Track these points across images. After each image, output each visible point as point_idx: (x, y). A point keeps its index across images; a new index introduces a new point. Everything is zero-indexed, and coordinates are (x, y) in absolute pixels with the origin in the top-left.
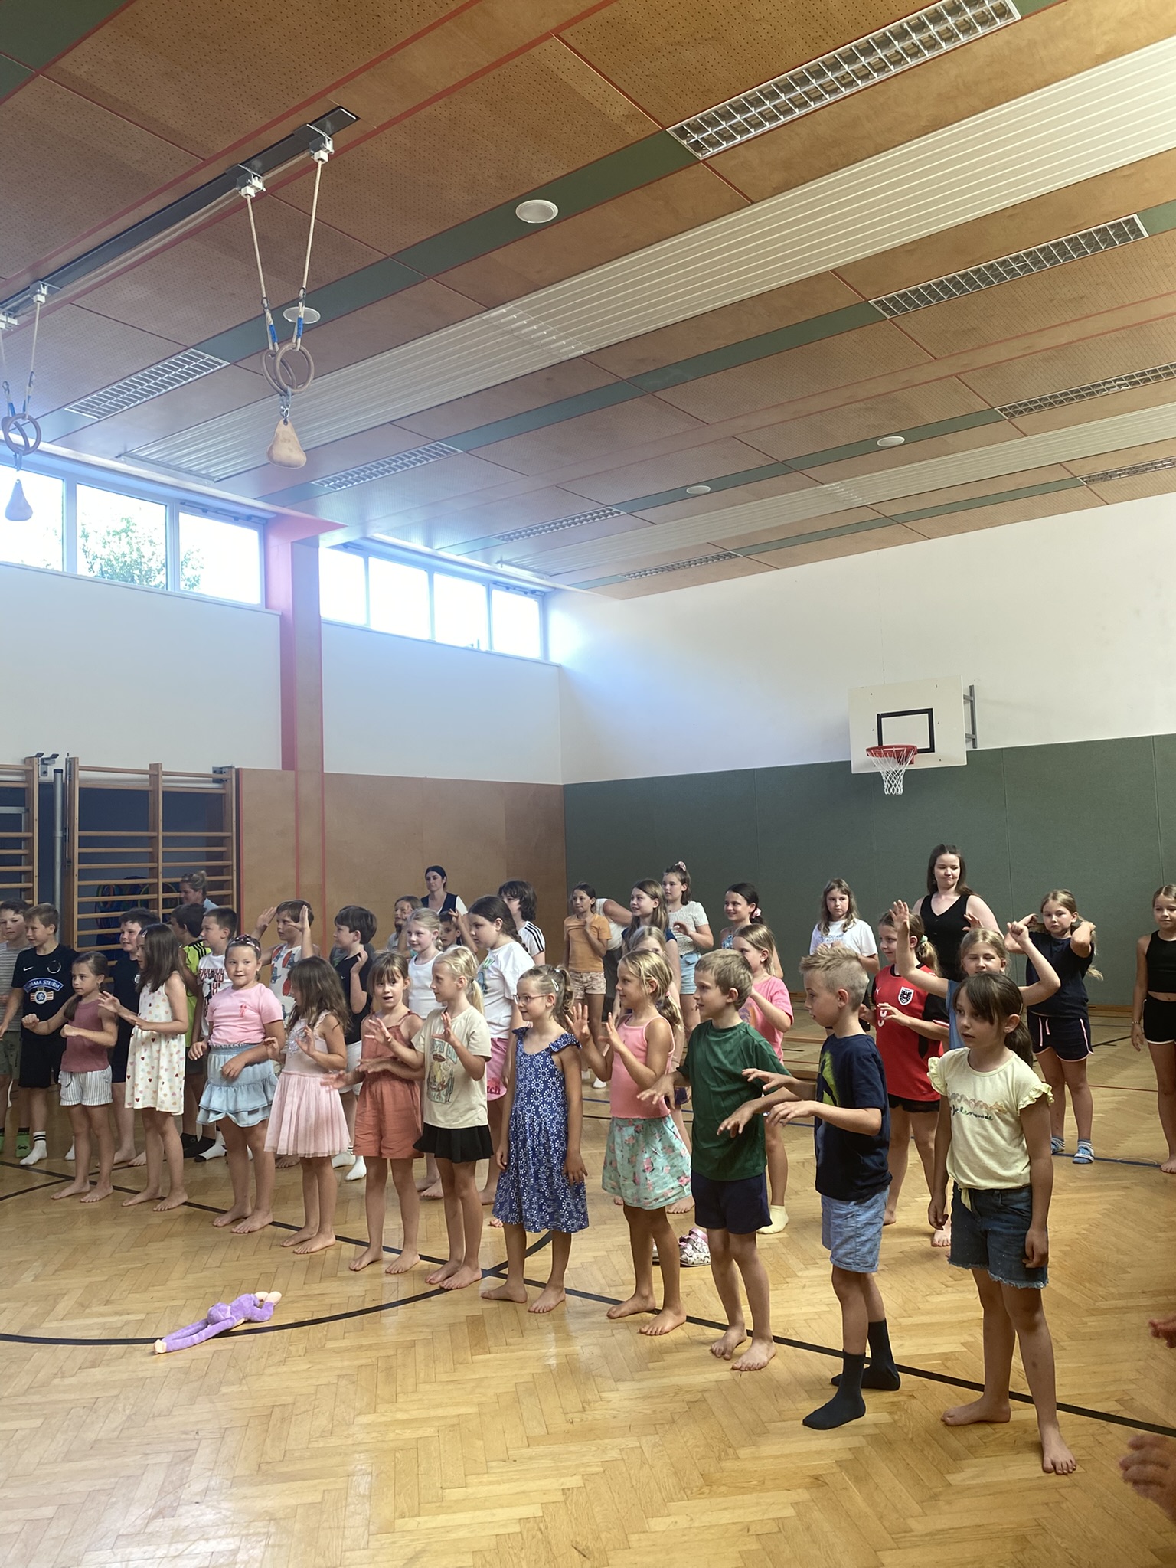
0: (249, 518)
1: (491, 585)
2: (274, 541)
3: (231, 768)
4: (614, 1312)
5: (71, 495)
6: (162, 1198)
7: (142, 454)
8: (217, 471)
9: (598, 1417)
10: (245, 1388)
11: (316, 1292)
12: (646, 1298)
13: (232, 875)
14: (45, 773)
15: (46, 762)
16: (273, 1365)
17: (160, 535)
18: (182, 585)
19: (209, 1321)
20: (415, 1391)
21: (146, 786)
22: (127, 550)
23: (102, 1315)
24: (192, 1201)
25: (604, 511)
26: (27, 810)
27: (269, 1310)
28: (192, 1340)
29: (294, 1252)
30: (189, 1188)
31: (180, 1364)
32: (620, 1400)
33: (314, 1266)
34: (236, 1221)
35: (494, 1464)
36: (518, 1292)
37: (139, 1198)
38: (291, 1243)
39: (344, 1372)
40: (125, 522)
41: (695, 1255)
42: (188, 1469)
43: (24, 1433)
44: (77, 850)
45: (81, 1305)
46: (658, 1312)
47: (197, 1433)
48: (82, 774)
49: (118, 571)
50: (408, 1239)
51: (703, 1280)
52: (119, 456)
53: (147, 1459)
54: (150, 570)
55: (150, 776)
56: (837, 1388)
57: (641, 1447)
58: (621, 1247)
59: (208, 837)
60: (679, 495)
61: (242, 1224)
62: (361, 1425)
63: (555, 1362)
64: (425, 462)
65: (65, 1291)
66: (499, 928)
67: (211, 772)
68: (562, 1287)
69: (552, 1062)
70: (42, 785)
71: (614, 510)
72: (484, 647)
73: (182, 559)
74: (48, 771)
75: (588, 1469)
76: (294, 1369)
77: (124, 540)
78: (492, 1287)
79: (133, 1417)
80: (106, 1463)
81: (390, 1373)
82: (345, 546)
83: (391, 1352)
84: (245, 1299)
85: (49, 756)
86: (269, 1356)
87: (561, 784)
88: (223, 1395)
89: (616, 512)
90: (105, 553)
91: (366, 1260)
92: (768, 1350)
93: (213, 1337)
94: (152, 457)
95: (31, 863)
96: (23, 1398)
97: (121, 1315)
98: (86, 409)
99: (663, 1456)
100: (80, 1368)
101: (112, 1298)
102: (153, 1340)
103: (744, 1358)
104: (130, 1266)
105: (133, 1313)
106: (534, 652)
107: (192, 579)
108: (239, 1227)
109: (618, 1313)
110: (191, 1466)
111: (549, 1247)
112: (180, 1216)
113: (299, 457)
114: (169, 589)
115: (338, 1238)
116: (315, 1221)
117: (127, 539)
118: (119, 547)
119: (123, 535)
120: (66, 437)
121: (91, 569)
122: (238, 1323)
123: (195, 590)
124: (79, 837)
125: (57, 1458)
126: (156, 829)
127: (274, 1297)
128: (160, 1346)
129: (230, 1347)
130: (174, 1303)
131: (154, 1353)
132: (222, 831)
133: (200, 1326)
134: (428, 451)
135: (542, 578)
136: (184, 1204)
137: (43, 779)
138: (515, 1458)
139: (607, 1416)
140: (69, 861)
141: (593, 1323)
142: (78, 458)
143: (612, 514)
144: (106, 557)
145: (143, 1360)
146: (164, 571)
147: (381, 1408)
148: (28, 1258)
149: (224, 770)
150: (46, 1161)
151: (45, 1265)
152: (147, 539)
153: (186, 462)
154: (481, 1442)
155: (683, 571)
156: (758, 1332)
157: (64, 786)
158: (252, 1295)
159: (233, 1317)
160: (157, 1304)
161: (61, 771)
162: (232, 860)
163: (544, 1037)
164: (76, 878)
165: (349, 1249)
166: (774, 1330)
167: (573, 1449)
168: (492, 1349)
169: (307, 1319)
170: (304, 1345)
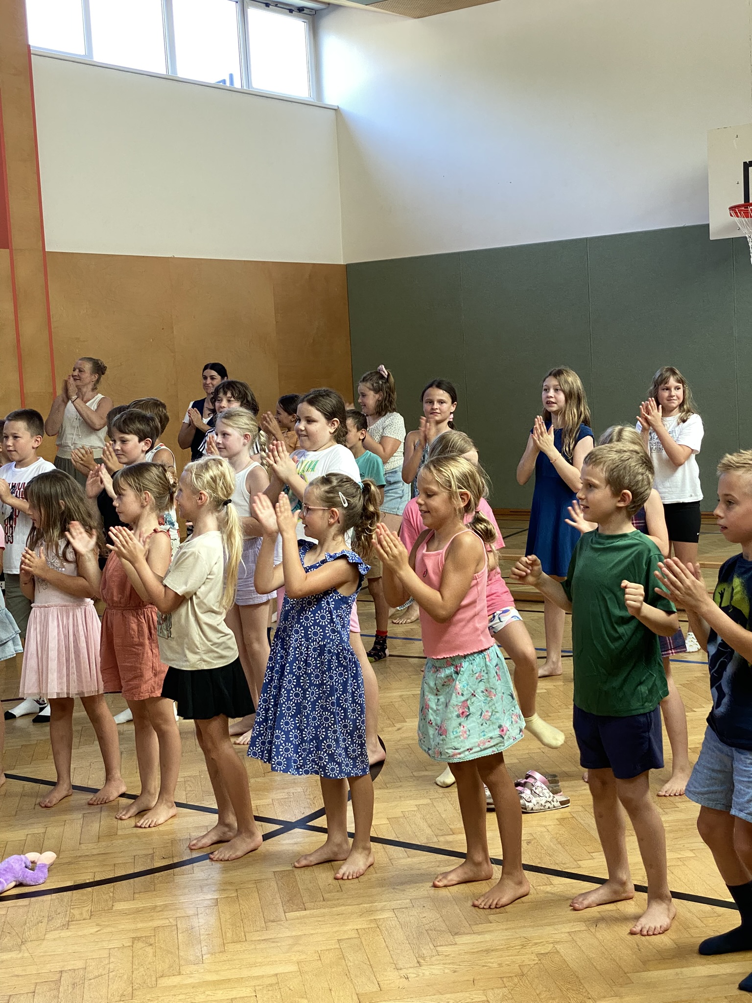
1: (247, 1)
9: (436, 972)
11: (95, 852)
12: (479, 865)
16: (55, 930)
20: (224, 952)
27: (42, 872)
32: (460, 954)
41: (534, 800)
51: (545, 826)
66: (332, 430)
72: (239, 85)
84: (14, 861)
87: (343, 263)
92: (669, 910)
106: (301, 91)
122: (8, 886)
127: (48, 857)
139: (446, 971)
147: (186, 969)
158: (22, 856)
168: (307, 905)
169: (88, 881)
170: (89, 908)
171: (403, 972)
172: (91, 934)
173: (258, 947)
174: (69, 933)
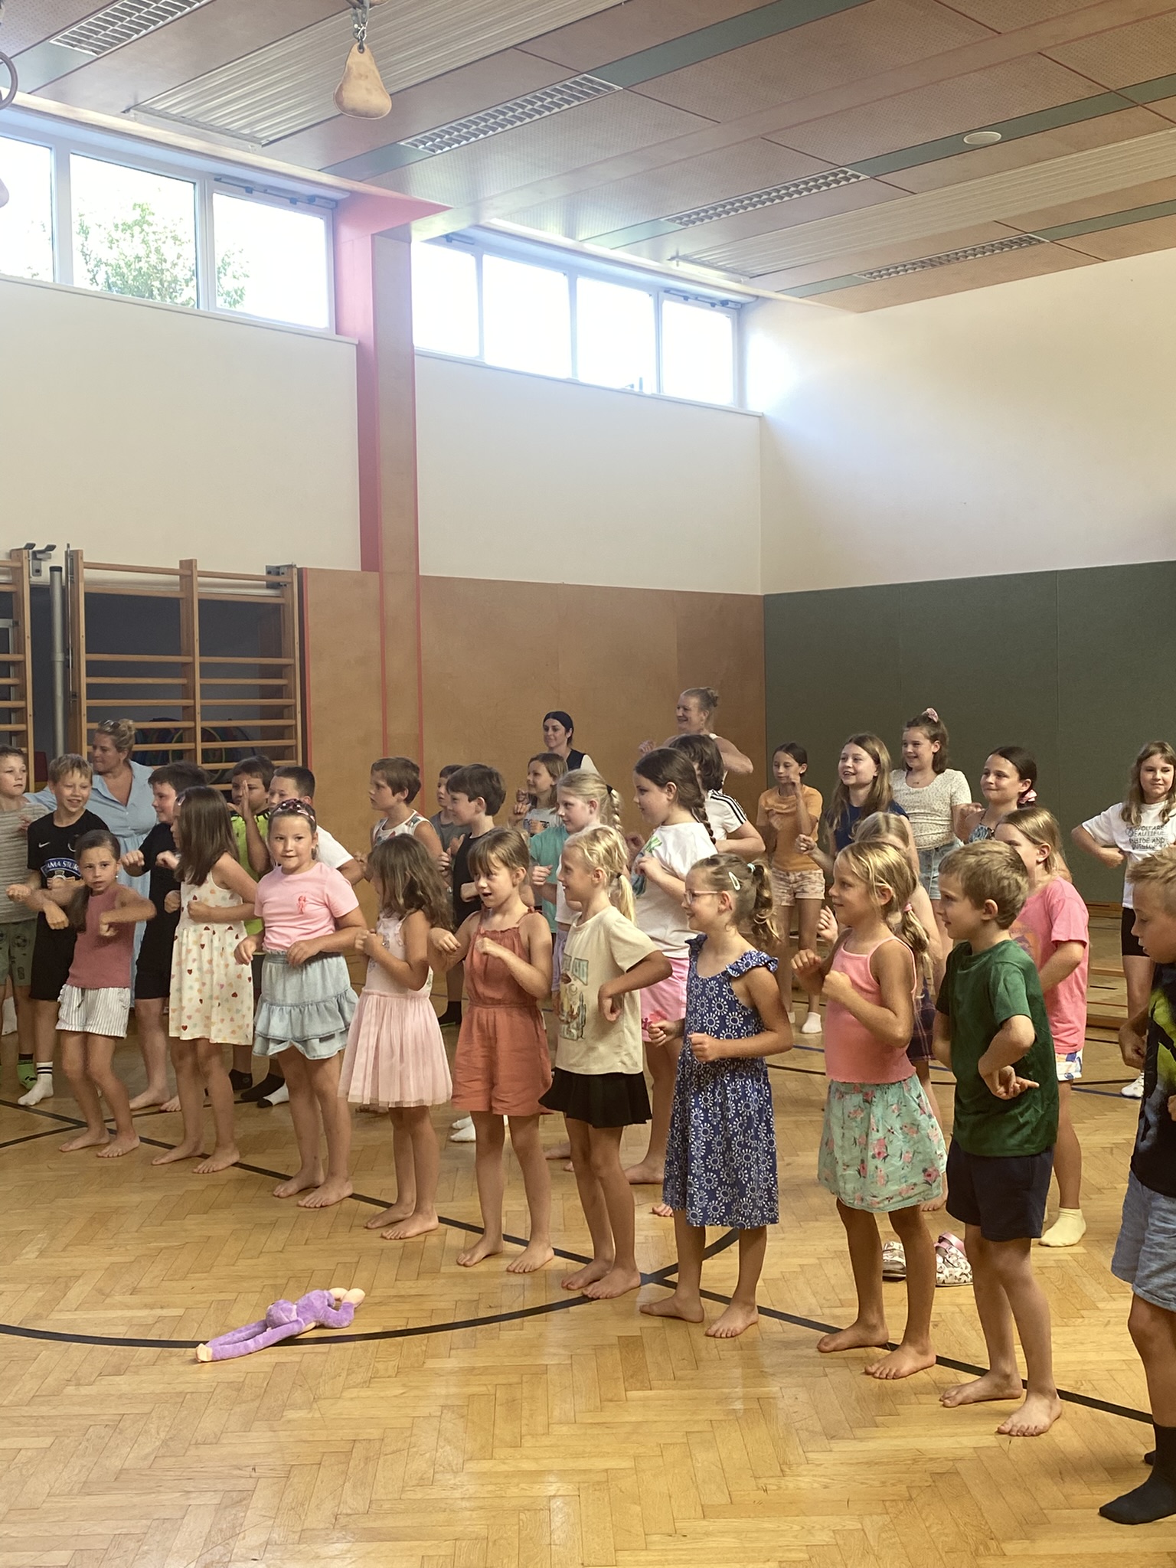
0: (311, 200)
1: (662, 294)
2: (347, 233)
3: (291, 567)
4: (826, 1344)
5: (62, 168)
6: (205, 1156)
7: (159, 106)
8: (267, 129)
9: (803, 1485)
10: (317, 1415)
11: (413, 1292)
12: (873, 1328)
13: (296, 719)
14: (38, 572)
15: (39, 556)
16: (354, 1387)
17: (186, 229)
18: (220, 302)
19: (268, 1323)
20: (548, 1434)
21: (175, 592)
22: (141, 251)
23: (128, 1307)
24: (245, 1162)
25: (835, 175)
26: (16, 624)
27: (347, 1312)
28: (246, 1347)
29: (382, 1237)
30: (243, 1147)
31: (232, 1377)
32: (834, 1465)
33: (411, 1255)
34: (305, 1190)
35: (655, 1538)
36: (691, 1311)
37: (174, 1154)
38: (378, 1224)
39: (449, 1402)
40: (139, 210)
41: (946, 1271)
42: (243, 1514)
43: (29, 1454)
44: (84, 680)
45: (100, 1292)
46: (893, 1347)
47: (254, 1469)
48: (88, 574)
49: (130, 282)
50: (535, 1228)
51: (958, 1305)
52: (128, 110)
53: (189, 1499)
54: (175, 280)
55: (182, 577)
56: (1151, 1467)
57: (863, 1530)
58: (837, 1254)
59: (261, 665)
60: (952, 147)
61: (312, 1195)
62: (472, 1473)
63: (742, 1407)
64: (566, 106)
65: (77, 1273)
66: (671, 797)
67: (264, 573)
68: (753, 1305)
69: (731, 991)
70: (34, 589)
71: (850, 172)
72: (649, 389)
73: (218, 263)
74: (43, 569)
75: (788, 1555)
76: (382, 1394)
77: (138, 238)
78: (654, 1299)
79: (170, 1443)
80: (136, 1500)
81: (512, 1404)
82: (449, 239)
83: (514, 1379)
84: (316, 1297)
85: (43, 548)
86: (348, 1375)
87: (759, 593)
88: (289, 1421)
89: (854, 176)
90: (111, 256)
91: (481, 1253)
92: (1051, 1408)
93: (274, 1345)
94: (174, 111)
95: (23, 697)
96: (26, 1408)
97: (152, 1309)
98: (80, 41)
99: (894, 1544)
100: (99, 1375)
101: (140, 1285)
102: (194, 1344)
103: (1015, 1418)
104: (163, 1244)
105: (168, 1306)
106: (725, 397)
107: (233, 293)
108: (307, 1198)
109: (832, 1345)
110: (246, 1512)
111: (735, 1247)
112: (230, 1180)
113: (380, 101)
114: (201, 308)
115: (441, 1220)
116: (410, 1196)
117: (142, 236)
118: (132, 247)
119: (137, 229)
120: (55, 83)
121: (93, 280)
122: (307, 1327)
123: (238, 308)
124: (87, 662)
125: (71, 1490)
126: (191, 653)
127: (355, 1295)
128: (204, 1352)
129: (297, 1359)
130: (222, 1296)
131: (196, 1361)
132: (280, 656)
133: (257, 1329)
134: (571, 88)
135: (739, 282)
136: (235, 1165)
137: (35, 579)
138: (684, 1532)
139: (816, 1485)
140: (75, 695)
141: (798, 1356)
142: (71, 116)
143: (848, 179)
144: (114, 263)
145: (181, 1369)
146: (194, 282)
147: (500, 1453)
148: (31, 1227)
149: (281, 571)
150: (52, 1099)
151: (53, 1238)
152: (170, 235)
153: (222, 117)
154: (638, 1508)
155: (955, 266)
156: (1036, 1384)
157: (64, 590)
158: (325, 1292)
159: (300, 1319)
160: (199, 1297)
161: (59, 569)
162: (295, 698)
163: (720, 957)
164: (84, 719)
165: (457, 1237)
166: (1060, 1380)
167: (766, 1525)
168: (654, 1383)
169: (399, 1329)
170: (396, 1363)
171: (762, 1482)
172: (395, 1396)
173: (589, 1431)
174: (369, 1393)
